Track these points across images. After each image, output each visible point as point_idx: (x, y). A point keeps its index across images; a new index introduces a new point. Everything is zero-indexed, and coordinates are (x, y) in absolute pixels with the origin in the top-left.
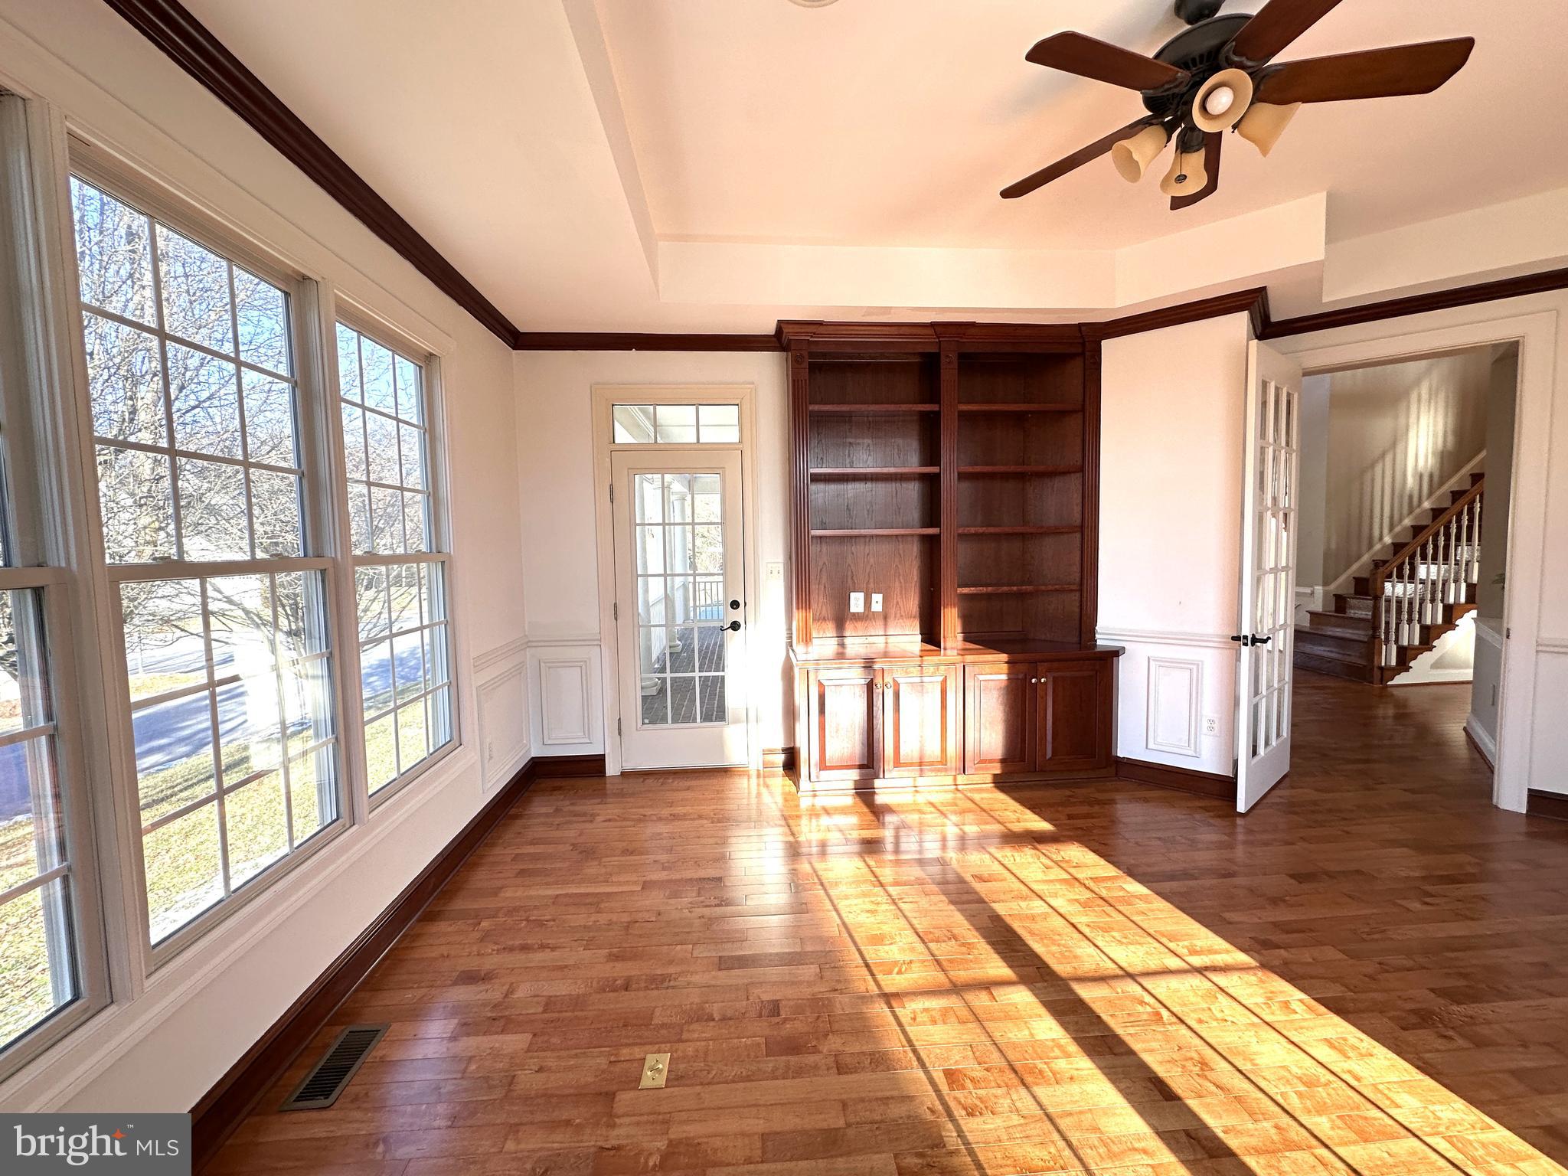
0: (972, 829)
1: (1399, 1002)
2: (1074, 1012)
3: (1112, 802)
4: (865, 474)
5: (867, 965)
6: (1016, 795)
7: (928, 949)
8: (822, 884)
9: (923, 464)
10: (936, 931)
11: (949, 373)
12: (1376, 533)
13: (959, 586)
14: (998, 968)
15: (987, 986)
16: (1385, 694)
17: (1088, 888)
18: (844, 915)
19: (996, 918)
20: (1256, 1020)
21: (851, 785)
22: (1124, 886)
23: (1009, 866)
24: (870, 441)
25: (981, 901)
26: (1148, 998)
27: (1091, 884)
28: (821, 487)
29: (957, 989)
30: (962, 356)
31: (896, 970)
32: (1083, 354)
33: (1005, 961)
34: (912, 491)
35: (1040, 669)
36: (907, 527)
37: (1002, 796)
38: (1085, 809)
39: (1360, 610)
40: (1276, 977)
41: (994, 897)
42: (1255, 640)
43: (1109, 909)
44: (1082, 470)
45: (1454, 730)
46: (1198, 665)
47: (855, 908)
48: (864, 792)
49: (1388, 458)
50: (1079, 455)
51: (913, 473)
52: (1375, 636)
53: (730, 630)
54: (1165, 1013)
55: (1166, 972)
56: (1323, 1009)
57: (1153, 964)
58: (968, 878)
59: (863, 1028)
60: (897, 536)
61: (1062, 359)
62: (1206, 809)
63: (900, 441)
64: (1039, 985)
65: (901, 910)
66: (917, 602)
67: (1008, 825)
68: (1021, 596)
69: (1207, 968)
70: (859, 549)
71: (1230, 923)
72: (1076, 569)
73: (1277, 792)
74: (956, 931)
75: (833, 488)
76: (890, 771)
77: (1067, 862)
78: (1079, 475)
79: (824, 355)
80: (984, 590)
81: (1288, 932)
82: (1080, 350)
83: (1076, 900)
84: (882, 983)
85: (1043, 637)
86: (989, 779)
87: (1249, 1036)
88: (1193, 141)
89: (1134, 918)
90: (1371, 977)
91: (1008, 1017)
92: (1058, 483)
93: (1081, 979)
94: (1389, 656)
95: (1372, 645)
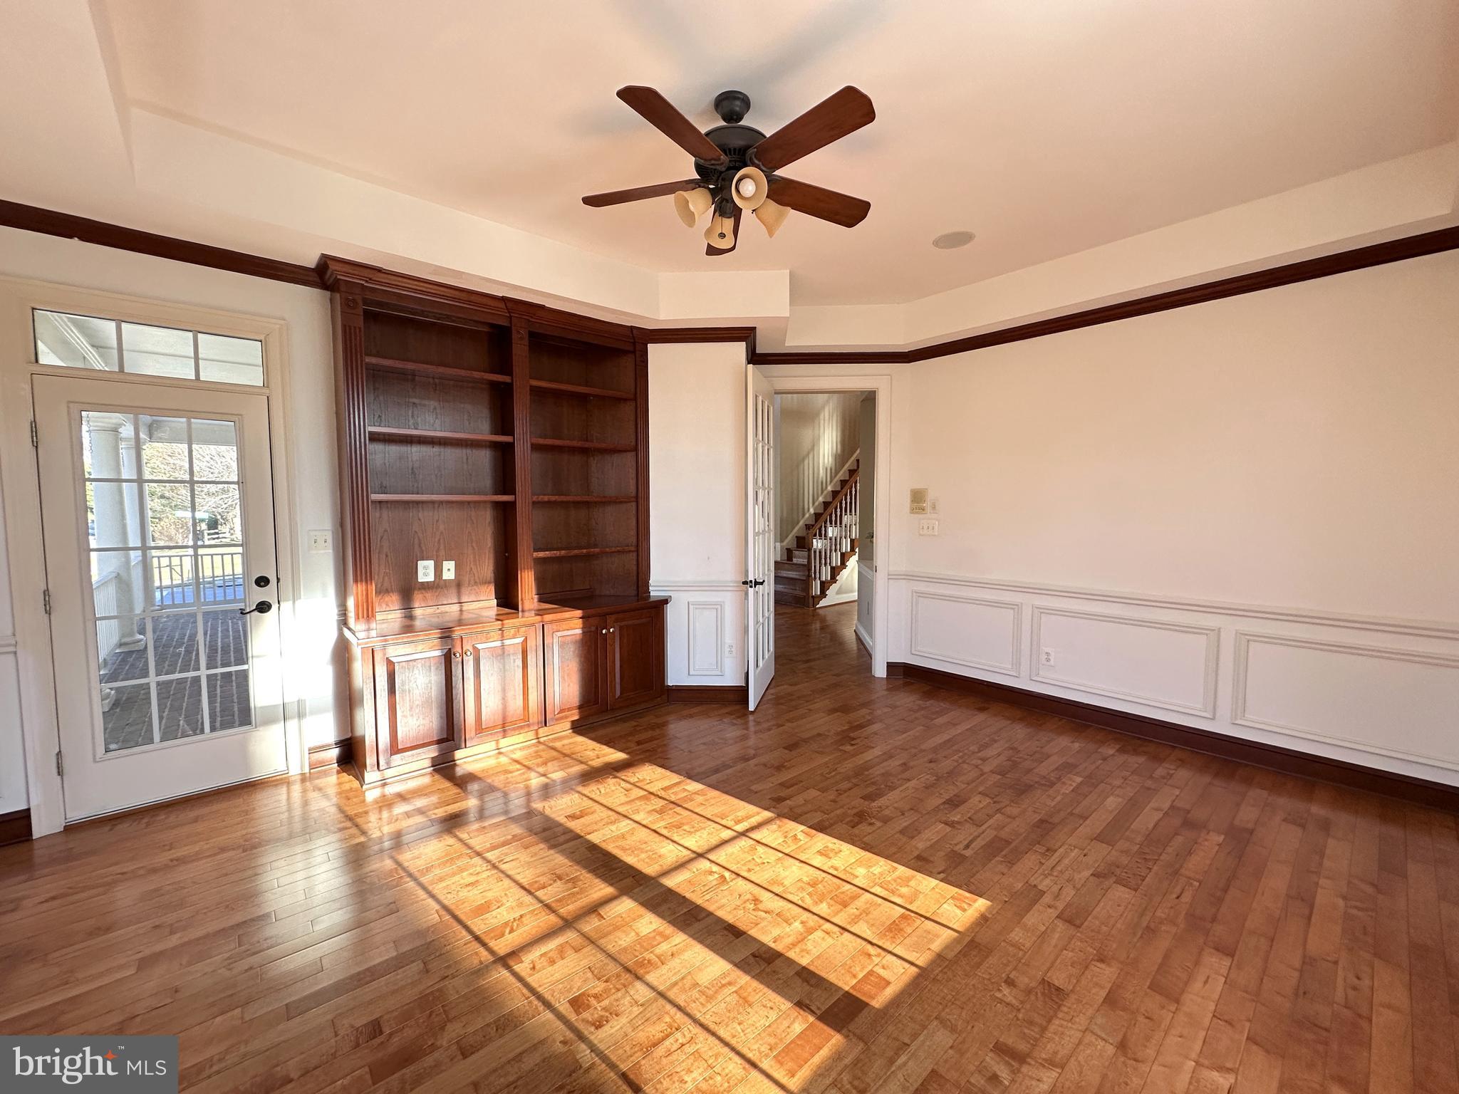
0: (557, 776)
1: (849, 811)
2: (665, 901)
3: (665, 724)
4: (432, 438)
5: (477, 938)
6: (593, 735)
7: (537, 898)
8: (410, 875)
9: (495, 432)
10: (540, 878)
11: (520, 349)
12: (806, 507)
13: (536, 550)
14: (602, 889)
15: (594, 909)
16: (815, 614)
17: (660, 798)
18: (441, 897)
19: (594, 848)
20: (781, 855)
21: (427, 763)
22: (686, 787)
23: (597, 799)
24: (436, 404)
25: (578, 837)
26: (715, 868)
27: (662, 794)
28: (378, 447)
29: (568, 923)
30: (532, 335)
31: (507, 931)
32: (634, 352)
33: (606, 882)
34: (484, 458)
35: (608, 621)
36: (479, 493)
37: (580, 739)
38: (649, 734)
39: (800, 558)
40: (787, 821)
41: (589, 829)
42: (757, 583)
43: (678, 809)
44: (636, 449)
45: (848, 634)
46: (721, 605)
47: (453, 887)
48: (444, 767)
49: (811, 456)
50: (633, 437)
51: (485, 441)
52: (809, 576)
53: (256, 613)
54: (727, 874)
55: (724, 843)
56: (814, 832)
57: (714, 841)
58: (562, 820)
59: (482, 1000)
60: (469, 503)
61: (615, 353)
62: (730, 714)
63: (468, 407)
64: (636, 891)
65: (503, 872)
66: (491, 568)
67: (590, 763)
68: (588, 557)
69: (748, 830)
70: (426, 515)
71: (756, 792)
72: (633, 533)
73: (771, 691)
74: (558, 872)
75: (394, 449)
76: (472, 739)
77: (642, 781)
78: (634, 453)
79: (380, 304)
80: (557, 553)
81: (788, 788)
82: (631, 348)
83: (653, 810)
84: (496, 948)
85: (608, 592)
86: (568, 725)
87: (779, 868)
88: (726, 208)
89: (696, 810)
90: (834, 801)
91: (617, 928)
92: (616, 459)
93: (666, 873)
94: (816, 589)
95: (806, 583)
